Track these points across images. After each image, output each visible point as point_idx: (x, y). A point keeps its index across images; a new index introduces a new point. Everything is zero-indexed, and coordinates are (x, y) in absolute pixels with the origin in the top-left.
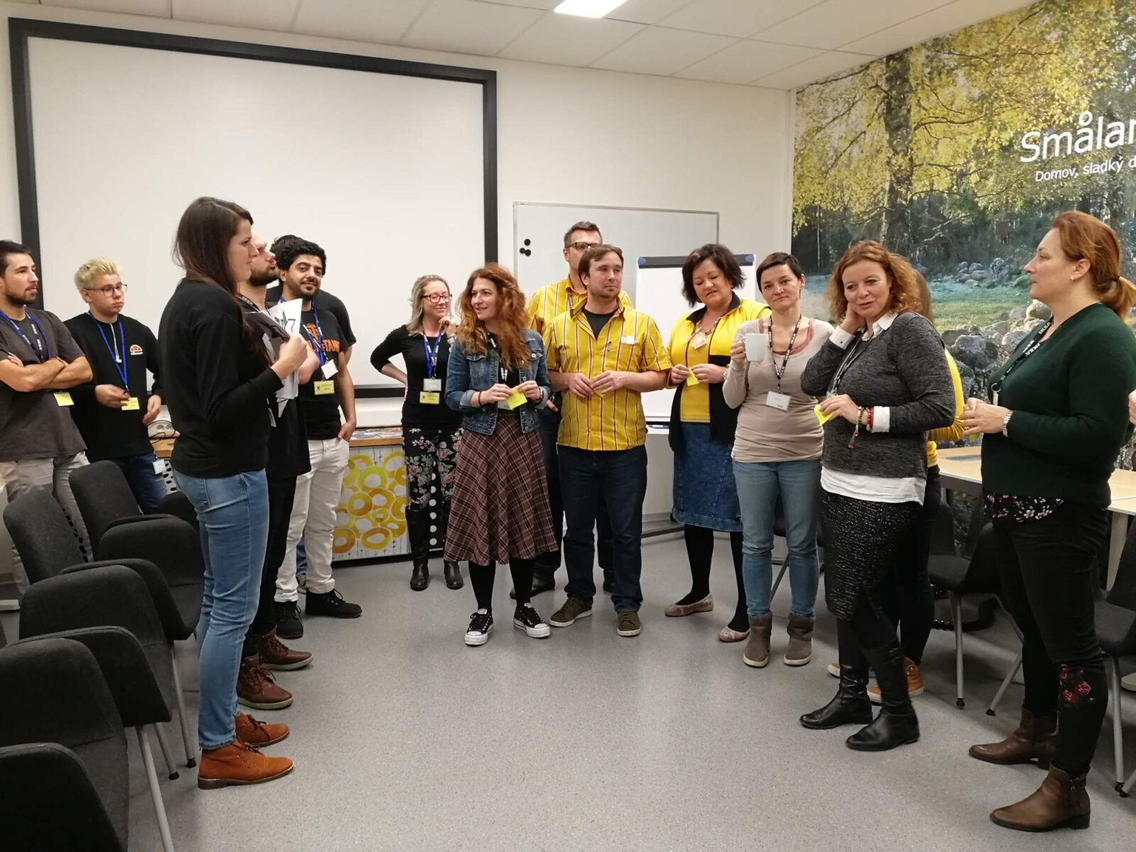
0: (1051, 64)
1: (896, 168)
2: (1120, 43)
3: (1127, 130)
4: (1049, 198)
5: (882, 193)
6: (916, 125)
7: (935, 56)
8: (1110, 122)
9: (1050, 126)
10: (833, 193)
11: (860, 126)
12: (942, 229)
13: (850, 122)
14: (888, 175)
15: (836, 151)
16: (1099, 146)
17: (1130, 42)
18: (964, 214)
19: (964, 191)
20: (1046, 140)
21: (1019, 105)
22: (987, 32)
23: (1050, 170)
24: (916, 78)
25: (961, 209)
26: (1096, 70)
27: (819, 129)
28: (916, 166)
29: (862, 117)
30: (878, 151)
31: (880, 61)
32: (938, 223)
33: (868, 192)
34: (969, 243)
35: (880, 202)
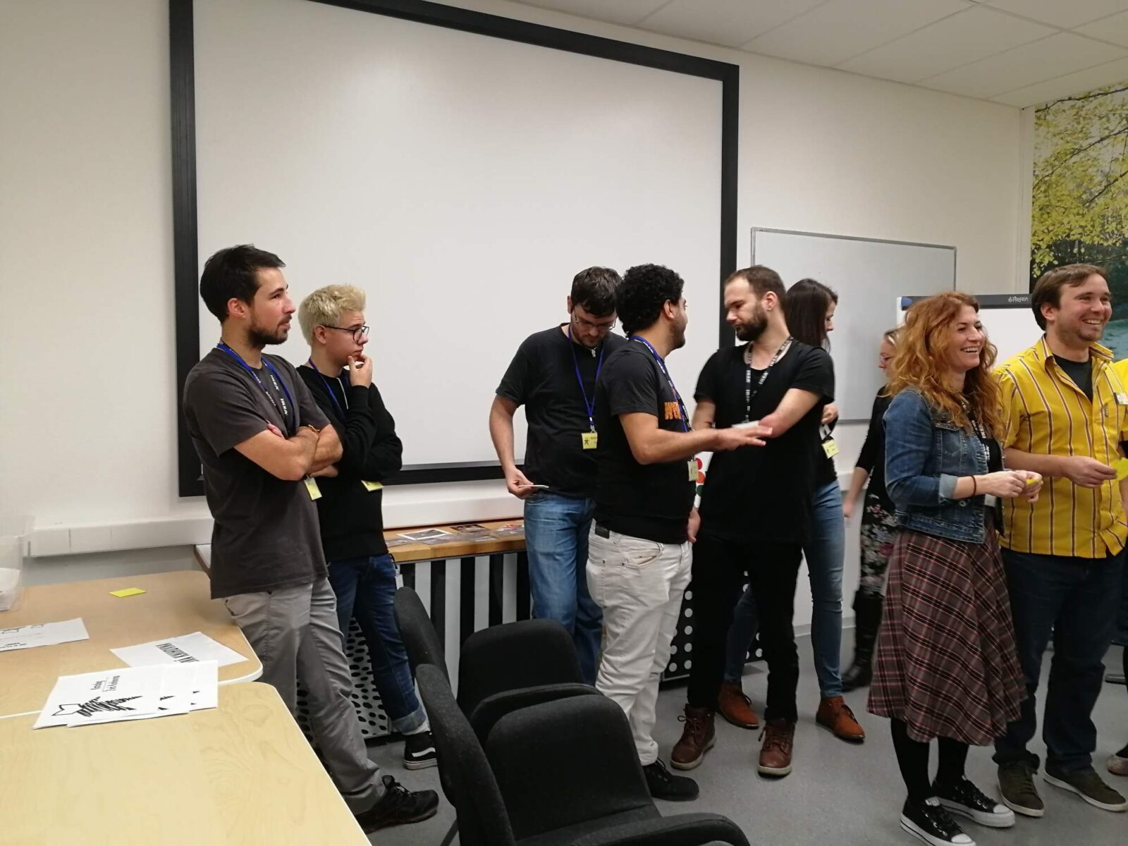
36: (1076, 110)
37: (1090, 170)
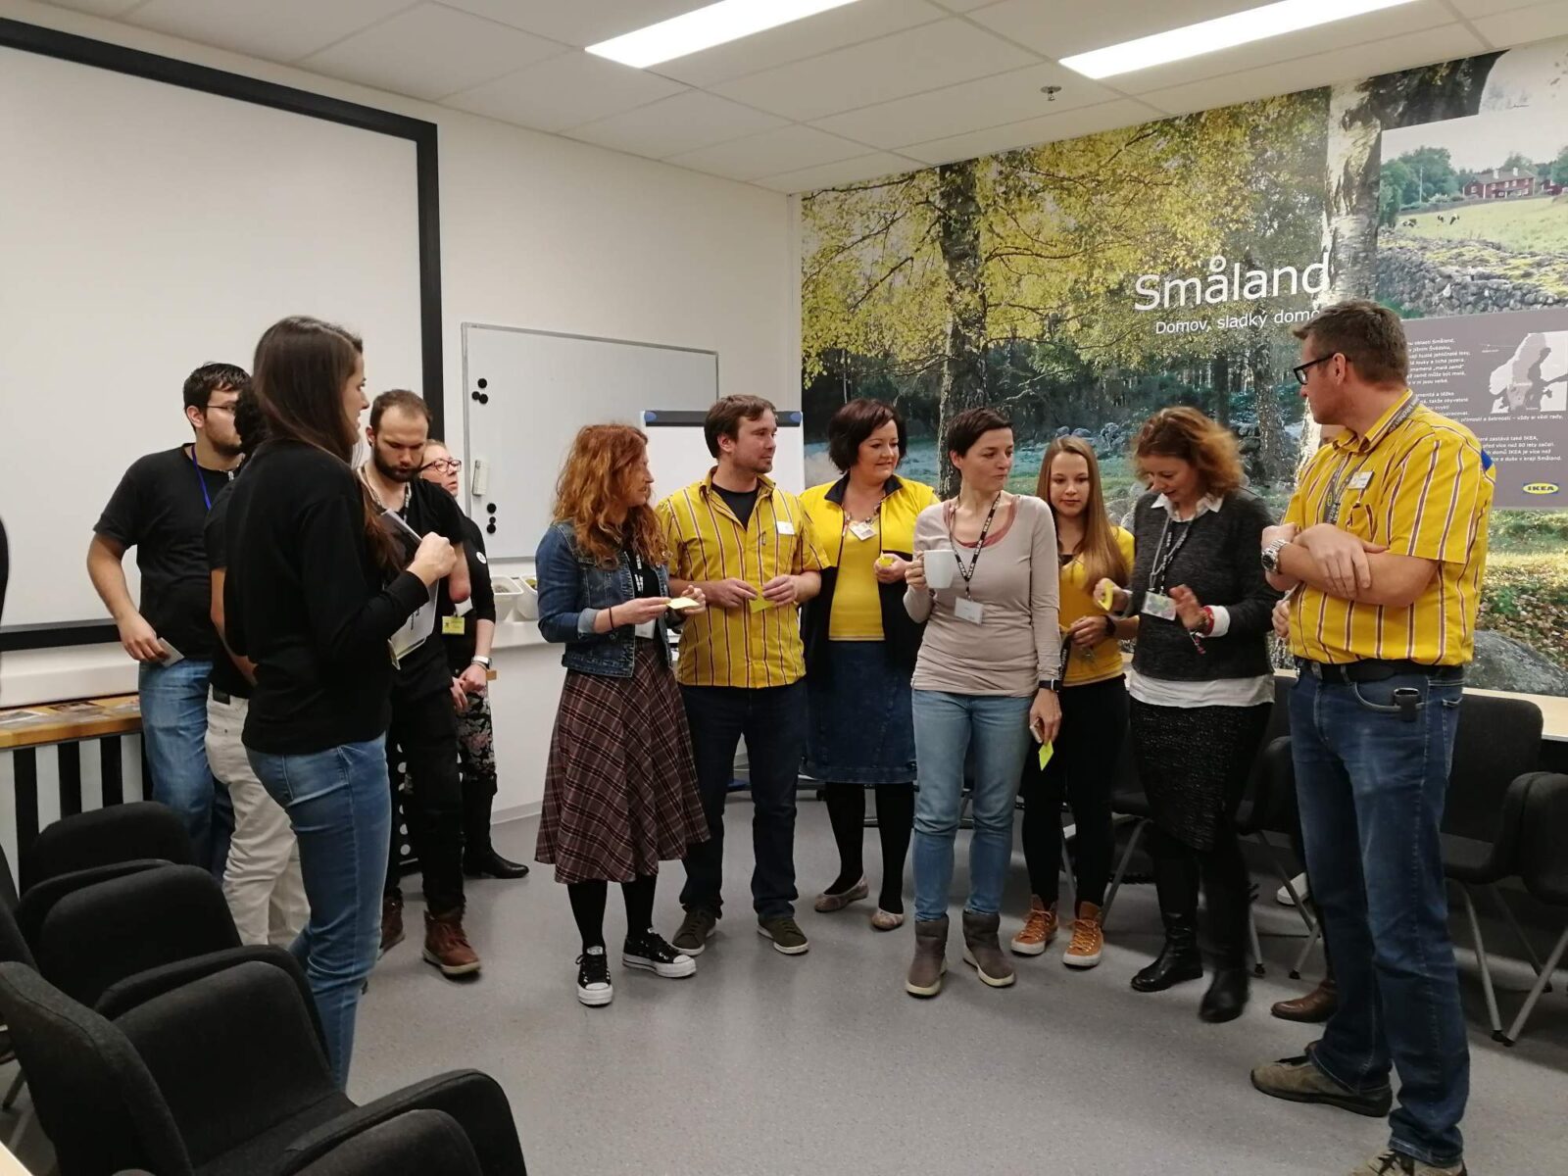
0: (1171, 197)
1: (962, 307)
2: (1257, 181)
3: (1270, 280)
4: (1174, 354)
5: (941, 337)
6: (988, 254)
7: (1012, 173)
8: (1249, 270)
9: (1171, 269)
10: (866, 334)
11: (904, 251)
12: (1031, 385)
13: (888, 244)
14: (949, 315)
15: (868, 279)
16: (1236, 297)
17: (1269, 180)
18: (1061, 369)
19: (1060, 340)
20: (1168, 286)
21: (1129, 241)
22: (1084, 151)
23: (1174, 321)
24: (986, 197)
25: (1057, 362)
26: (1229, 209)
27: (841, 250)
28: (991, 306)
29: (907, 239)
30: (933, 284)
31: (931, 170)
32: (1026, 378)
33: (920, 334)
34: (1070, 404)
35: (938, 348)
36: (839, 203)
37: (853, 272)
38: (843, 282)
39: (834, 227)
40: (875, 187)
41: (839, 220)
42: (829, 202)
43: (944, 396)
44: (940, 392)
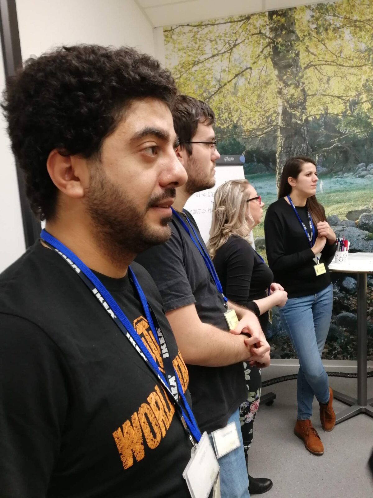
1: (289, 97)
6: (306, 65)
7: (320, 17)
10: (219, 115)
11: (245, 63)
12: (340, 141)
13: (232, 59)
14: (280, 102)
15: (219, 81)
18: (358, 131)
19: (358, 114)
22: (369, 5)
24: (303, 31)
25: (357, 127)
27: (196, 63)
28: (309, 96)
29: (246, 56)
30: (267, 83)
31: (262, 14)
32: (336, 137)
33: (259, 114)
34: (365, 150)
35: (274, 121)
36: (193, 34)
37: (207, 77)
38: (200, 83)
39: (190, 49)
40: (220, 24)
41: (194, 45)
42: (185, 33)
43: (279, 150)
44: (275, 147)
